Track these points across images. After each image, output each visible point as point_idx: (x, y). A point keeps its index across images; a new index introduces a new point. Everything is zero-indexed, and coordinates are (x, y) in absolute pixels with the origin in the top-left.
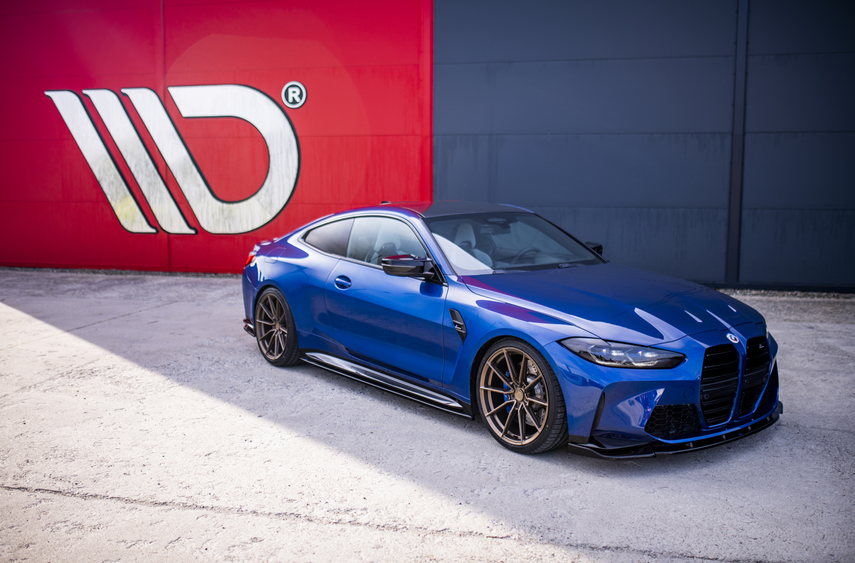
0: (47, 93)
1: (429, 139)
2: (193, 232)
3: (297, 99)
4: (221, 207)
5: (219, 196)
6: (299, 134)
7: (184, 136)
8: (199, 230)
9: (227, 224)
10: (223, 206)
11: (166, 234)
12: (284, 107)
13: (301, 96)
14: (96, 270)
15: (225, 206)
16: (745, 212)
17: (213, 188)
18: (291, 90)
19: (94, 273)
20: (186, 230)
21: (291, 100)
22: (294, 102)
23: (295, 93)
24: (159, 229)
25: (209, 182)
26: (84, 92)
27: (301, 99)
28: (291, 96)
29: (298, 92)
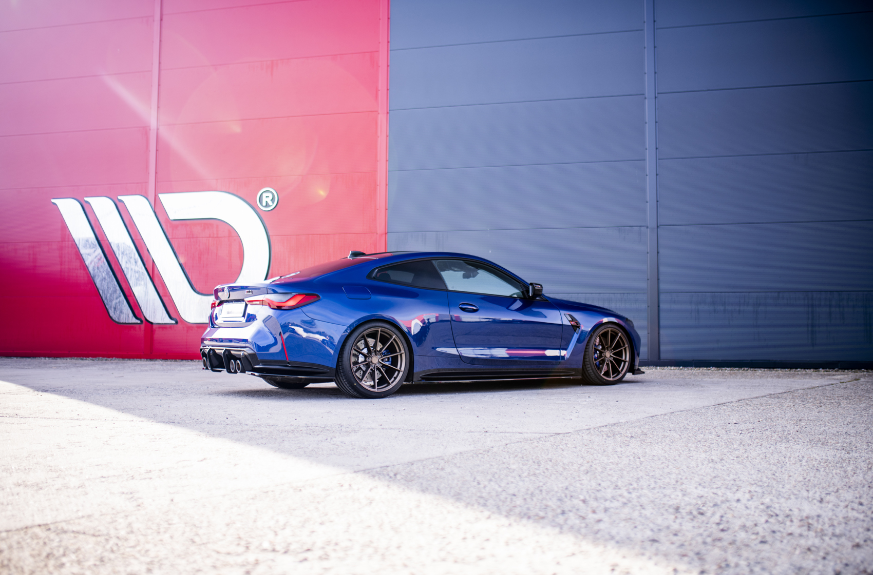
0: (53, 201)
1: (384, 236)
2: (173, 322)
3: (270, 203)
4: (200, 299)
5: (198, 289)
6: (270, 234)
7: (169, 237)
8: (178, 320)
9: (204, 314)
11: (150, 325)
12: (258, 210)
13: (273, 200)
14: (85, 358)
15: (203, 298)
16: (662, 296)
17: (193, 283)
18: (264, 195)
19: (82, 359)
21: (264, 204)
22: (267, 205)
23: (268, 197)
24: (143, 319)
25: (190, 277)
26: (86, 199)
27: (273, 203)
28: (264, 200)
29: (271, 197)
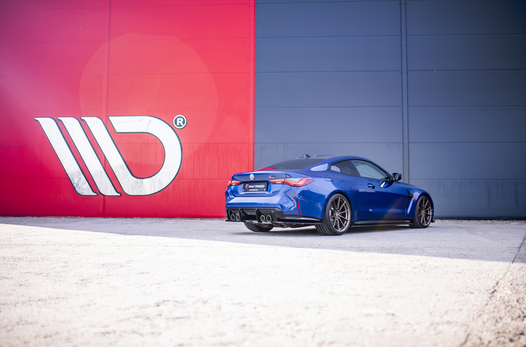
0: (36, 119)
1: (253, 145)
2: (119, 195)
3: (182, 124)
4: (137, 181)
5: (135, 175)
6: (182, 142)
7: (116, 143)
8: (122, 194)
9: (139, 190)
10: (137, 180)
11: (103, 196)
12: (174, 128)
13: (183, 122)
15: (139, 180)
17: (132, 171)
18: (178, 119)
20: (115, 193)
21: (178, 124)
22: (180, 125)
23: (180, 120)
24: (98, 193)
25: (130, 167)
26: (59, 118)
27: (184, 124)
28: (178, 122)
29: (182, 120)
